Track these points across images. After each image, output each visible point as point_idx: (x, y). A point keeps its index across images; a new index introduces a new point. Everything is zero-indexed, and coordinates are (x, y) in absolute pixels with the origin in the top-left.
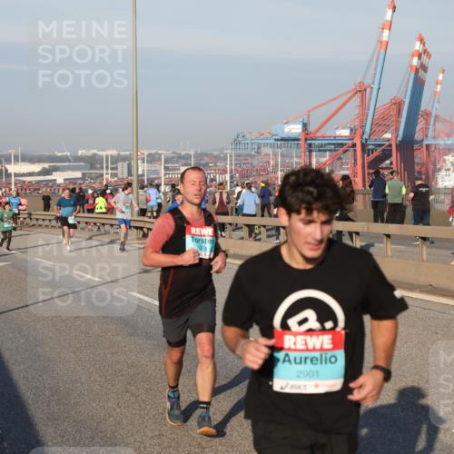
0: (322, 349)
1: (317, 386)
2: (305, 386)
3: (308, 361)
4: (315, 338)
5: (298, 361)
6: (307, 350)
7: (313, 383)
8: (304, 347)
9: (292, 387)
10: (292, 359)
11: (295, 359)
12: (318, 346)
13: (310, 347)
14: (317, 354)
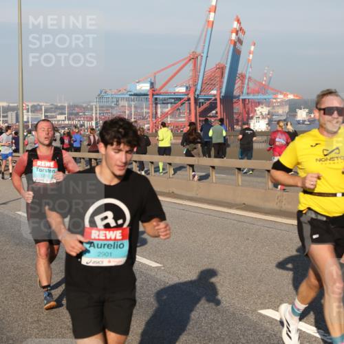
0: (115, 239)
1: (110, 262)
2: (102, 262)
3: (106, 246)
4: (111, 232)
5: (99, 246)
6: (106, 240)
7: (108, 260)
8: (104, 238)
9: (94, 262)
10: (96, 245)
11: (98, 245)
12: (113, 238)
13: (108, 238)
14: (112, 243)
